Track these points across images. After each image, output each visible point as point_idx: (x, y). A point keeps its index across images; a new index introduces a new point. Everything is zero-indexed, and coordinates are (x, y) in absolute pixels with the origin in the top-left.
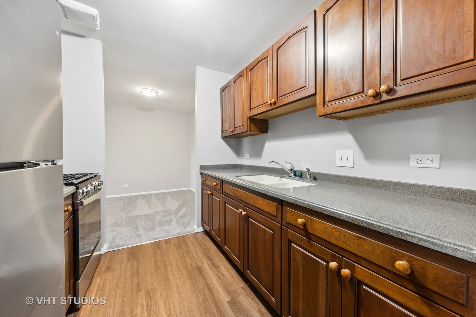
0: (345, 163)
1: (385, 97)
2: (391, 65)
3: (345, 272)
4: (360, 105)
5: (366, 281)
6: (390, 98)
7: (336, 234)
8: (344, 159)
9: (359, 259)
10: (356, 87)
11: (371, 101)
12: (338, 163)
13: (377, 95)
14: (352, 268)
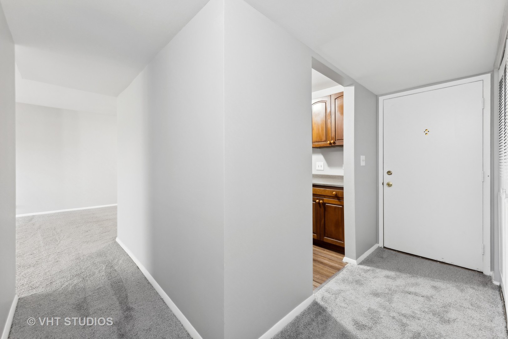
0: (320, 168)
1: (333, 145)
2: (334, 134)
3: (321, 201)
4: (325, 146)
5: (327, 202)
6: (334, 145)
7: (318, 191)
8: (320, 166)
9: (325, 196)
10: (324, 139)
11: (329, 145)
12: (317, 168)
13: (330, 143)
14: (323, 200)
